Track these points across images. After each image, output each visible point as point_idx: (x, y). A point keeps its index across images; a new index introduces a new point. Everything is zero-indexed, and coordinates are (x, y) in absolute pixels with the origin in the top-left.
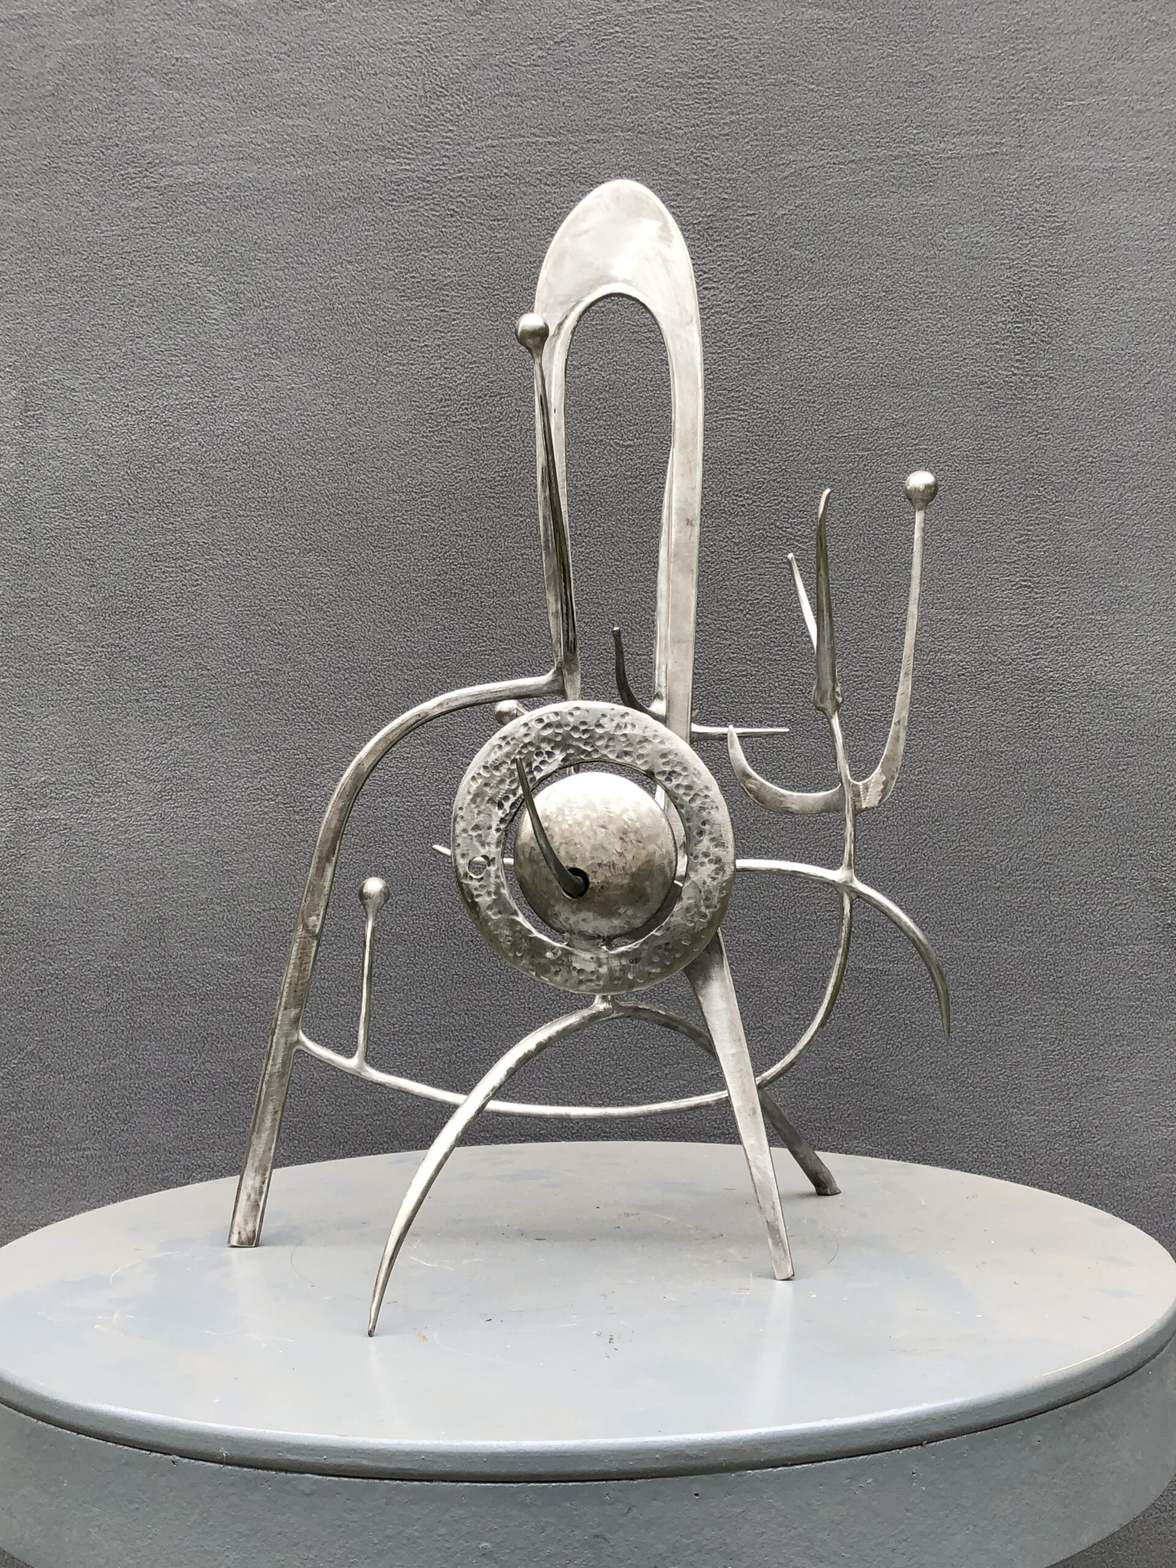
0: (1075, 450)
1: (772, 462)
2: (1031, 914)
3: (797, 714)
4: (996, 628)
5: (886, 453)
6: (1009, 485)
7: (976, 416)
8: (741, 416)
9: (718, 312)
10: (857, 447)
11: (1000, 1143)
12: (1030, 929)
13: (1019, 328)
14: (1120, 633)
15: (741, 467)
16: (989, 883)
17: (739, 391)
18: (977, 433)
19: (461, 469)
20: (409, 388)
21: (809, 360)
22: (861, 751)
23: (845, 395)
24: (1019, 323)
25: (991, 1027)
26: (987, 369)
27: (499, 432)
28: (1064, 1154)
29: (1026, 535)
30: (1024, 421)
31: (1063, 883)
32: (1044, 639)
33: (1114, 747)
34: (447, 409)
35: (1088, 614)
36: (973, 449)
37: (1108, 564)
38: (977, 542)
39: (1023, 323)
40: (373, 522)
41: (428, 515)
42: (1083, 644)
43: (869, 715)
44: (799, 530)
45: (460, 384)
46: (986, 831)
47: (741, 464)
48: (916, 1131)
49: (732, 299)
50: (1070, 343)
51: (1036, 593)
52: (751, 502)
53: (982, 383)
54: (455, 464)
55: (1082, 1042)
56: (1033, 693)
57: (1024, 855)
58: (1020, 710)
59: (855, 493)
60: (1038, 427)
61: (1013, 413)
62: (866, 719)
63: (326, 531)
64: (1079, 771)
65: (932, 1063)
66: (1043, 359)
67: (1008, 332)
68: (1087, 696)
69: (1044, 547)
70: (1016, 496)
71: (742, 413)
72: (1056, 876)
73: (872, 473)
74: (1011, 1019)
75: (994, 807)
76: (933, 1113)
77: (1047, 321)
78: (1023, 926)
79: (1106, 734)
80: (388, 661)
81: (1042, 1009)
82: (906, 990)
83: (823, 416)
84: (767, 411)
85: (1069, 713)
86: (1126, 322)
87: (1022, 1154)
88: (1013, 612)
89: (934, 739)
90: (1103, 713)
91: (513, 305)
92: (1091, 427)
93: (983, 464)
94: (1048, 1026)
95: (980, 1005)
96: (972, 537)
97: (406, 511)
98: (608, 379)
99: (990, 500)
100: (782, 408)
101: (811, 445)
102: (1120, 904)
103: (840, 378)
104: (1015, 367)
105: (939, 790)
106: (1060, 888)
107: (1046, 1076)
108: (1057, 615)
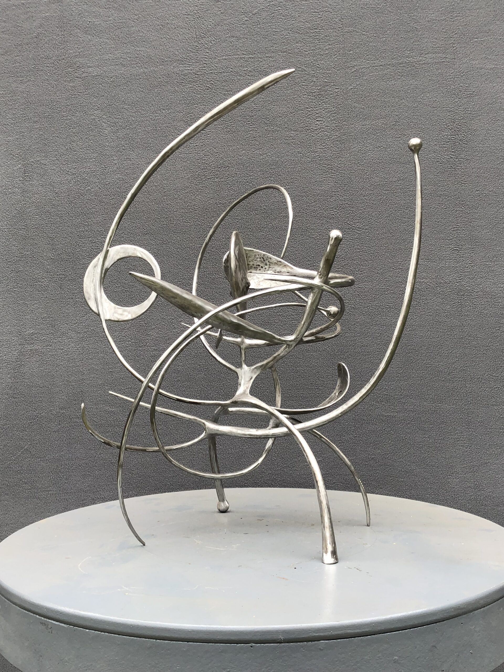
0: (478, 191)
1: (346, 196)
2: (458, 392)
3: (357, 305)
4: (443, 268)
5: (396, 192)
6: (449, 206)
7: (435, 176)
8: (333, 176)
9: (323, 131)
10: (383, 189)
11: (444, 491)
12: (457, 398)
13: (453, 137)
14: (497, 270)
15: (332, 198)
16: (440, 378)
17: (332, 165)
18: (435, 183)
19: (211, 199)
20: (189, 164)
21: (362, 152)
22: (384, 321)
23: (377, 166)
24: (453, 135)
25: (439, 441)
26: (439, 155)
27: (228, 183)
28: (471, 496)
29: (456, 227)
30: (456, 178)
31: (472, 378)
32: (464, 273)
33: (494, 320)
34: (206, 173)
35: (483, 262)
36: (433, 190)
37: (492, 240)
38: (435, 230)
39: (455, 135)
40: (173, 222)
41: (197, 219)
42: (481, 275)
43: (387, 305)
44: (358, 225)
45: (211, 162)
46: (438, 356)
47: (333, 197)
48: (407, 485)
49: (329, 125)
50: (476, 144)
51: (460, 253)
52: (336, 213)
53: (437, 162)
54: (209, 196)
55: (479, 447)
56: (459, 296)
57: (455, 366)
58: (453, 304)
59: (382, 209)
60: (462, 181)
61: (451, 175)
62: (386, 307)
63: (153, 225)
64: (479, 330)
65: (414, 456)
66: (464, 151)
67: (449, 139)
68: (482, 297)
69: (464, 232)
70: (452, 210)
71: (333, 174)
72: (469, 375)
73: (389, 200)
74: (449, 437)
75: (442, 345)
76: (414, 478)
77: (466, 134)
78: (454, 397)
79: (490, 314)
80: (180, 281)
81: (462, 433)
82: (403, 424)
83: (368, 176)
84: (344, 174)
85: (475, 305)
86: (500, 135)
87: (453, 496)
88: (450, 261)
89: (416, 316)
90: (489, 305)
91: (234, 128)
92: (484, 181)
93: (437, 197)
94: (465, 440)
95: (435, 431)
96: (433, 228)
97: (188, 217)
98: (275, 160)
99: (441, 212)
100: (350, 173)
101: (363, 188)
102: (496, 388)
103: (376, 159)
104: (452, 155)
105: (418, 338)
106: (470, 381)
107: (464, 462)
108: (470, 262)
